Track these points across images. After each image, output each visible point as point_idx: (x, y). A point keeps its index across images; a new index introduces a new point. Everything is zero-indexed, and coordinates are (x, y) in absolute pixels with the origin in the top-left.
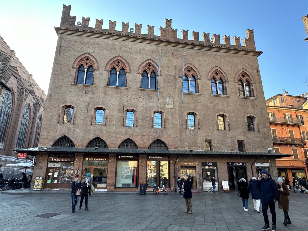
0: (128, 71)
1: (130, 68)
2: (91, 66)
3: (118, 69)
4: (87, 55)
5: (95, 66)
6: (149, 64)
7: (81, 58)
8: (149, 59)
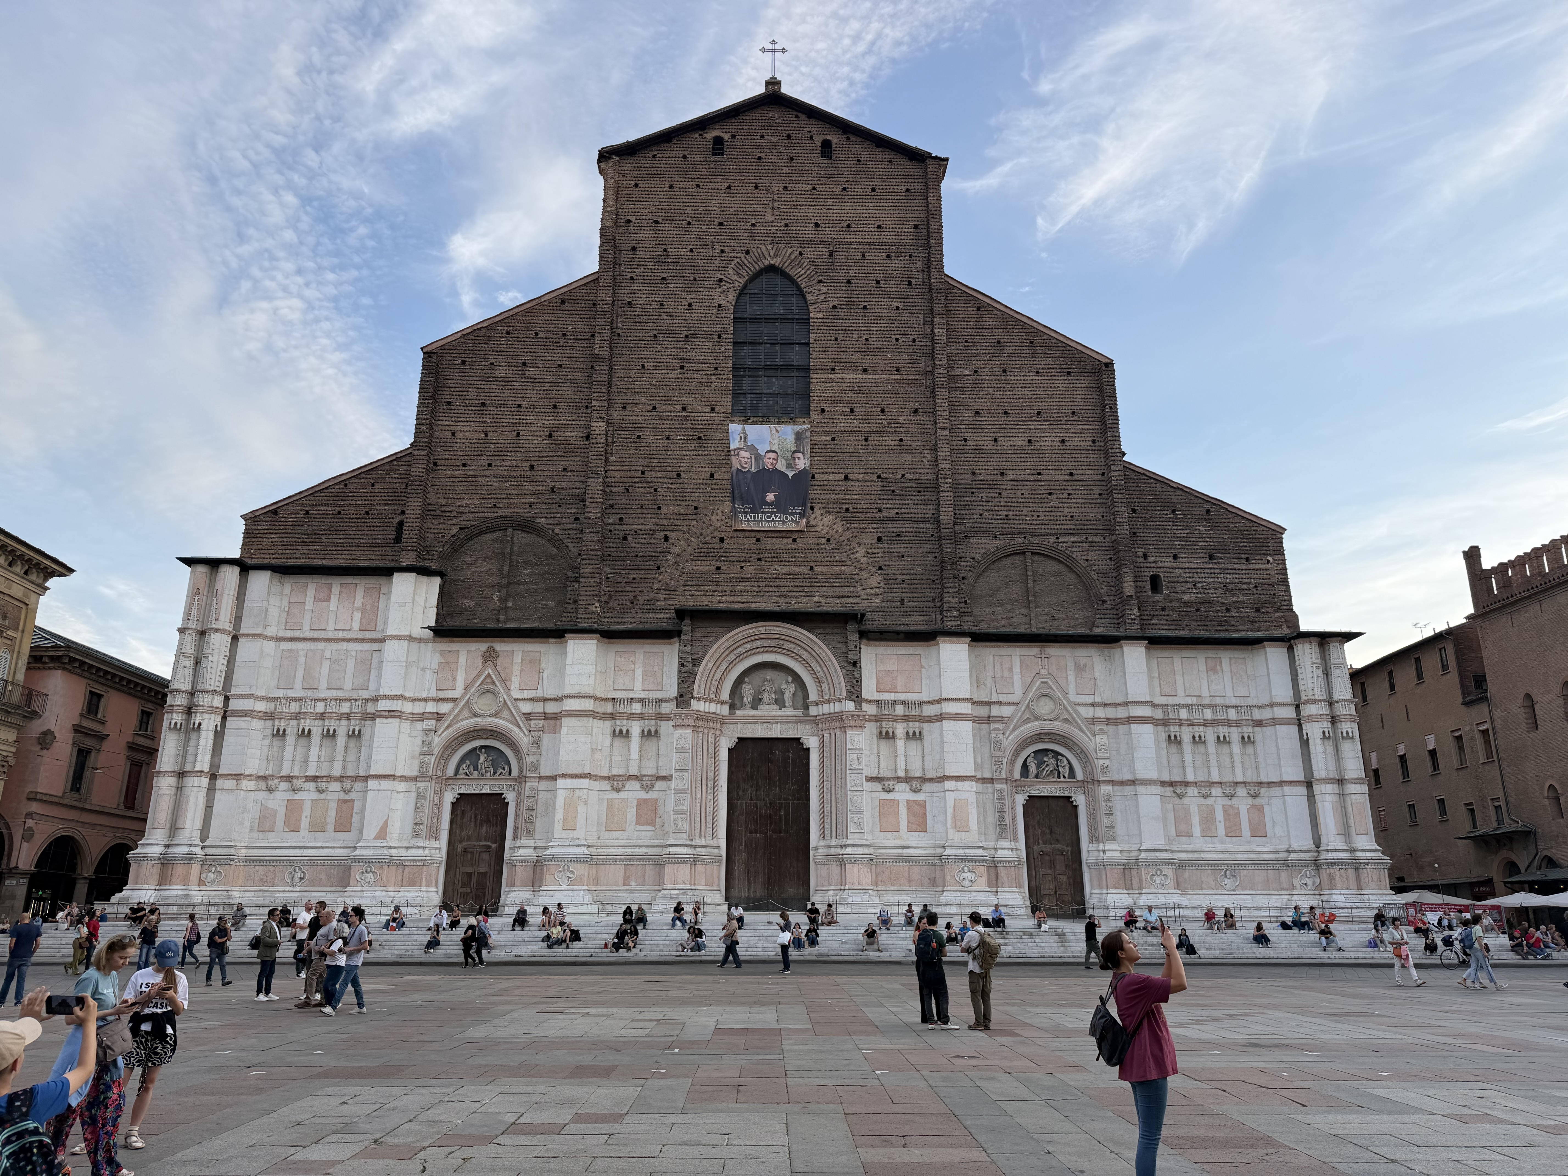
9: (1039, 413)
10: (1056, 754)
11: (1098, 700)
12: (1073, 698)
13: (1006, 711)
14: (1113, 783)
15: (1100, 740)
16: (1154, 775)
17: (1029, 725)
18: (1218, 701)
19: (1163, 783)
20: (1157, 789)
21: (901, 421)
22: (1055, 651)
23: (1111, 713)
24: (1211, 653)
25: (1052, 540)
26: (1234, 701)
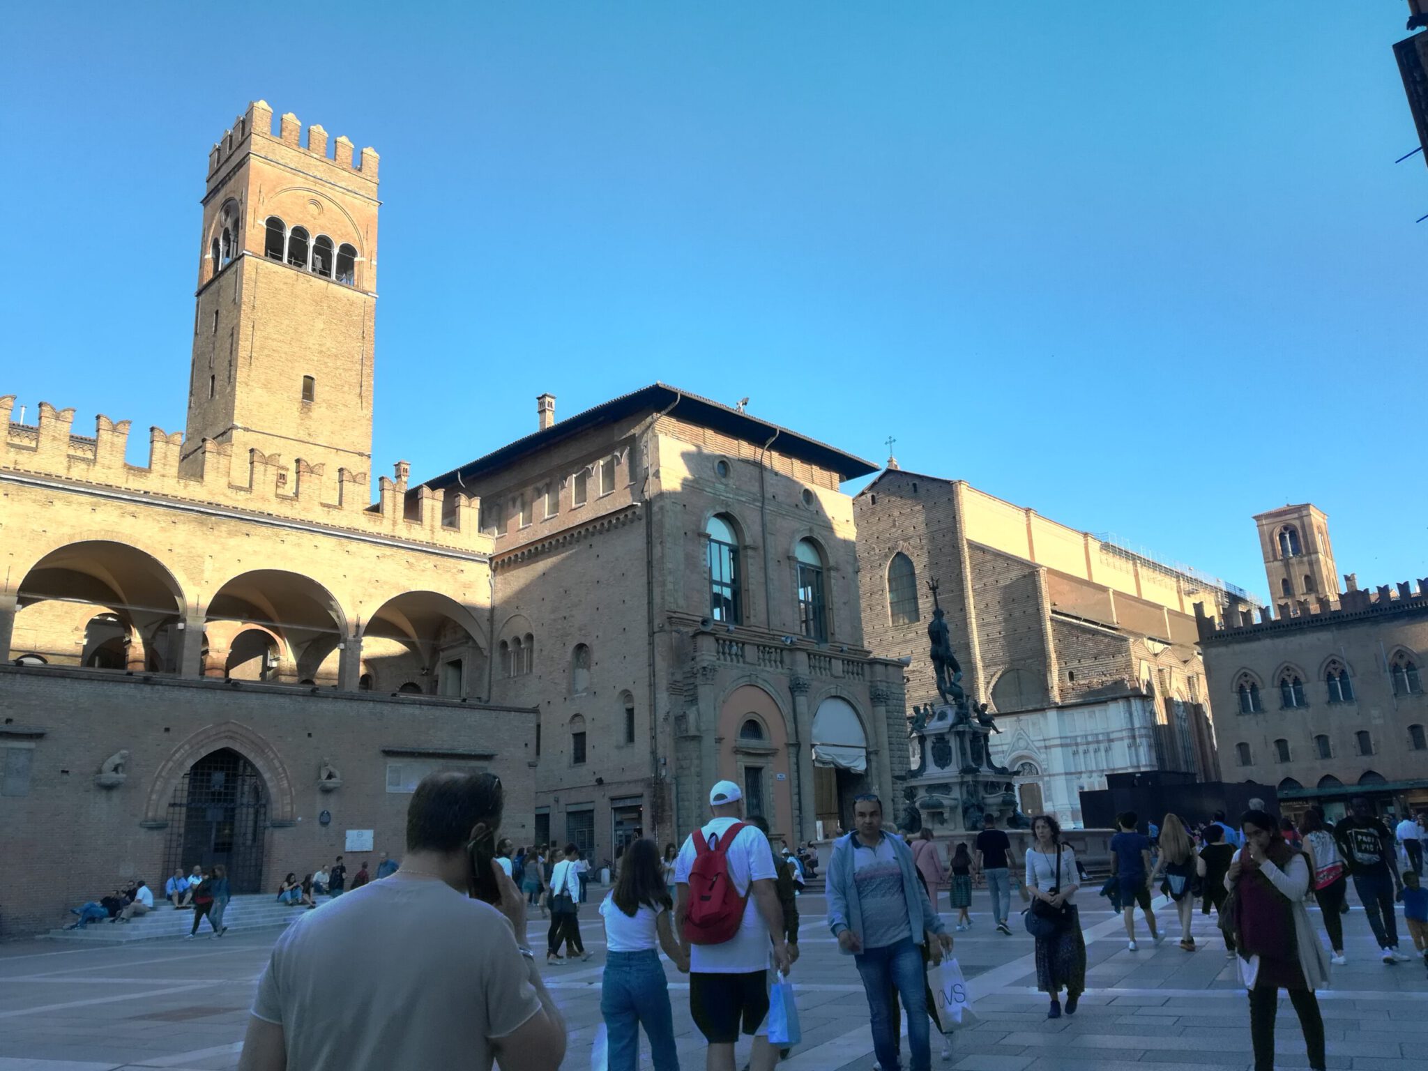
0: (1305, 681)
1: (1306, 675)
2: (1253, 683)
3: (1290, 681)
4: (1244, 670)
5: (1259, 684)
6: (1334, 662)
7: (1238, 676)
8: (1331, 655)
9: (1013, 600)
10: (1030, 764)
11: (1041, 738)
12: (1032, 738)
13: (1005, 748)
14: (1050, 775)
15: (1043, 756)
16: (1063, 771)
17: (1014, 754)
18: (1095, 732)
19: (1066, 774)
20: (1063, 777)
21: (956, 615)
22: (1023, 717)
23: (1048, 743)
24: (1090, 709)
25: (1023, 662)
26: (1102, 731)
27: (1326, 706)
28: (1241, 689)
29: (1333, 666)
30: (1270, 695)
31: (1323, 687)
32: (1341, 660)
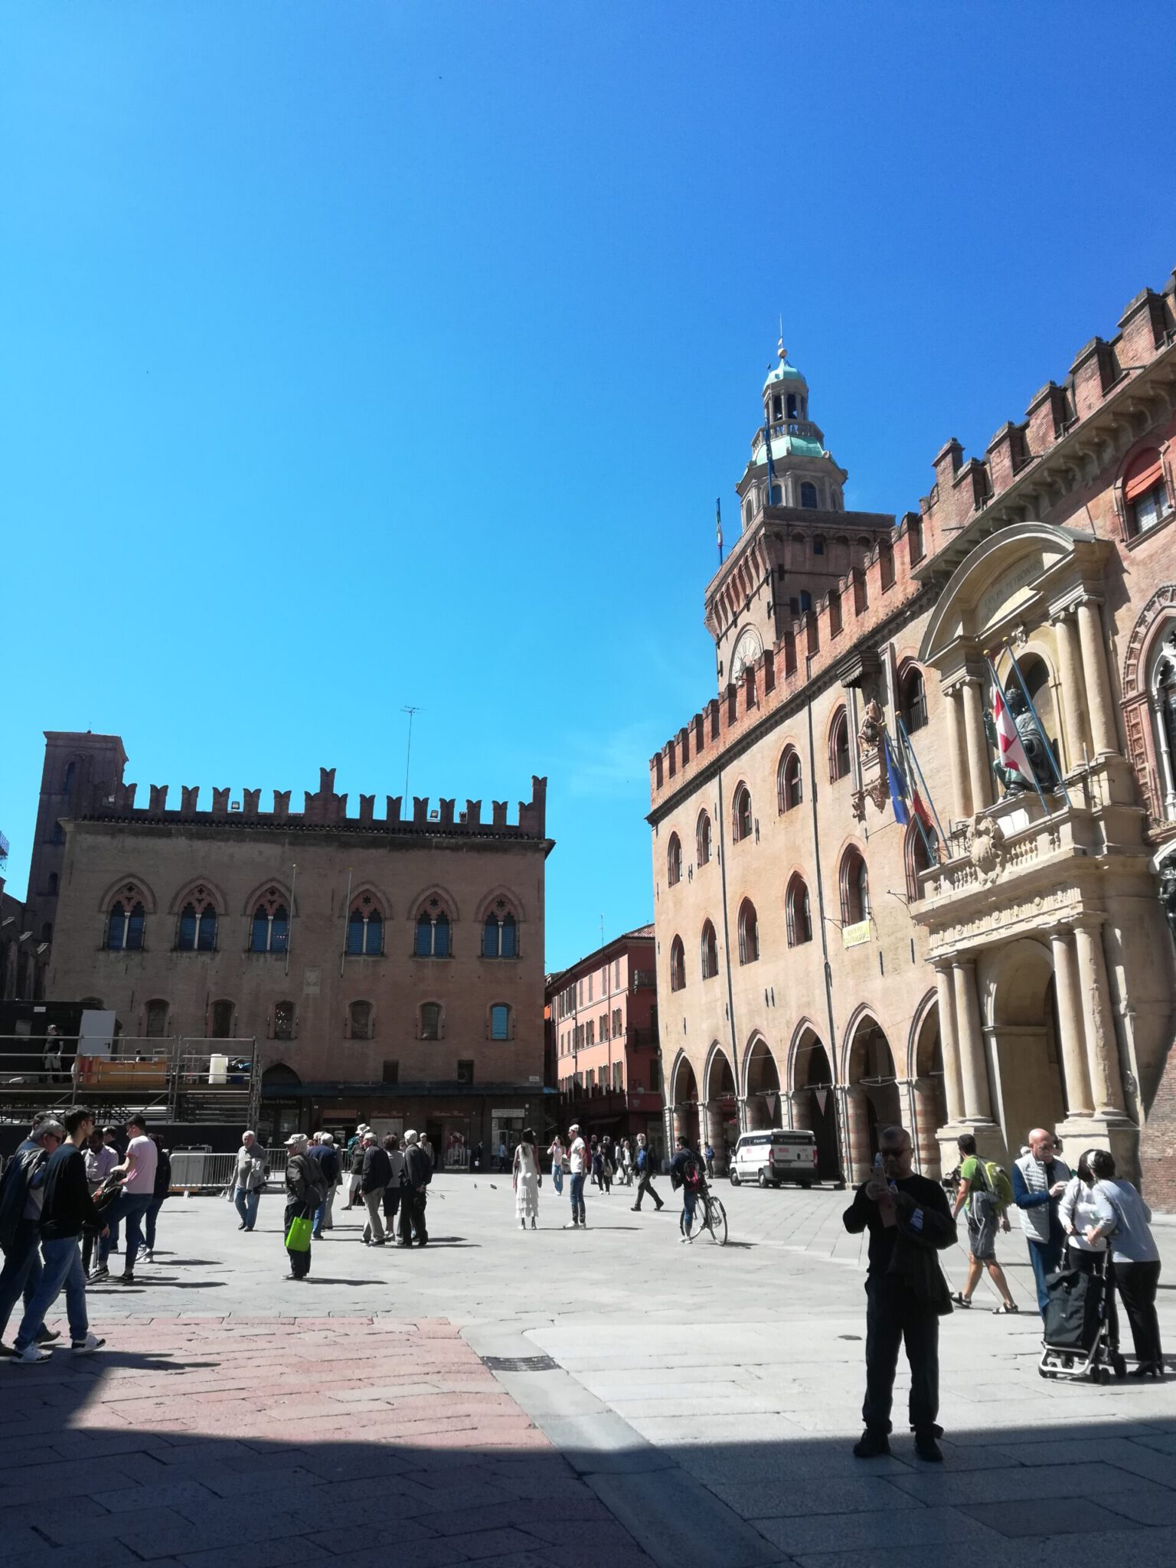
0: (223, 912)
1: (226, 903)
2: (139, 903)
3: (199, 909)
4: (131, 880)
5: (148, 906)
6: (273, 891)
7: (115, 889)
8: (273, 880)
27: (243, 956)
28: (117, 911)
29: (269, 897)
30: (161, 927)
31: (246, 924)
32: (283, 889)
